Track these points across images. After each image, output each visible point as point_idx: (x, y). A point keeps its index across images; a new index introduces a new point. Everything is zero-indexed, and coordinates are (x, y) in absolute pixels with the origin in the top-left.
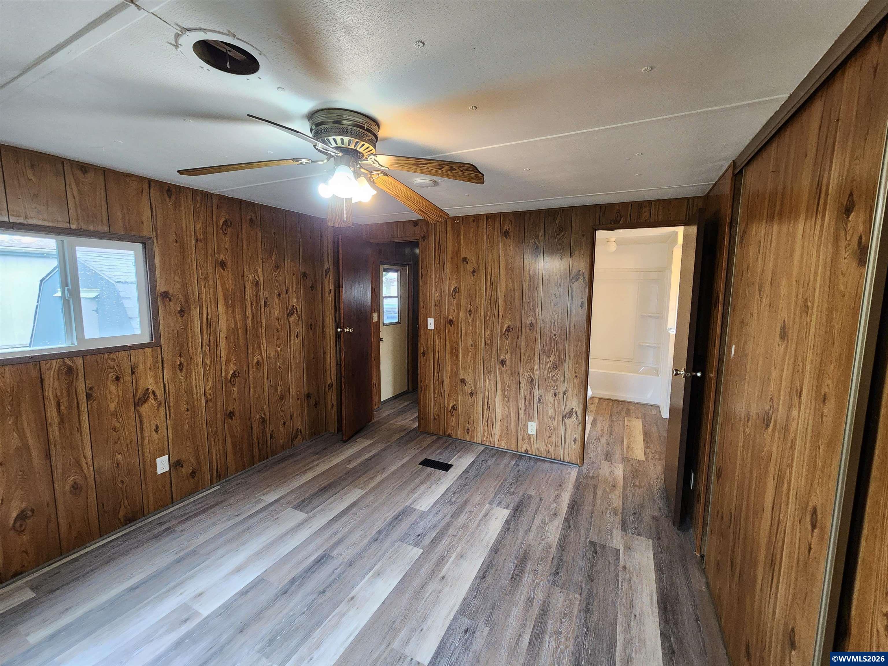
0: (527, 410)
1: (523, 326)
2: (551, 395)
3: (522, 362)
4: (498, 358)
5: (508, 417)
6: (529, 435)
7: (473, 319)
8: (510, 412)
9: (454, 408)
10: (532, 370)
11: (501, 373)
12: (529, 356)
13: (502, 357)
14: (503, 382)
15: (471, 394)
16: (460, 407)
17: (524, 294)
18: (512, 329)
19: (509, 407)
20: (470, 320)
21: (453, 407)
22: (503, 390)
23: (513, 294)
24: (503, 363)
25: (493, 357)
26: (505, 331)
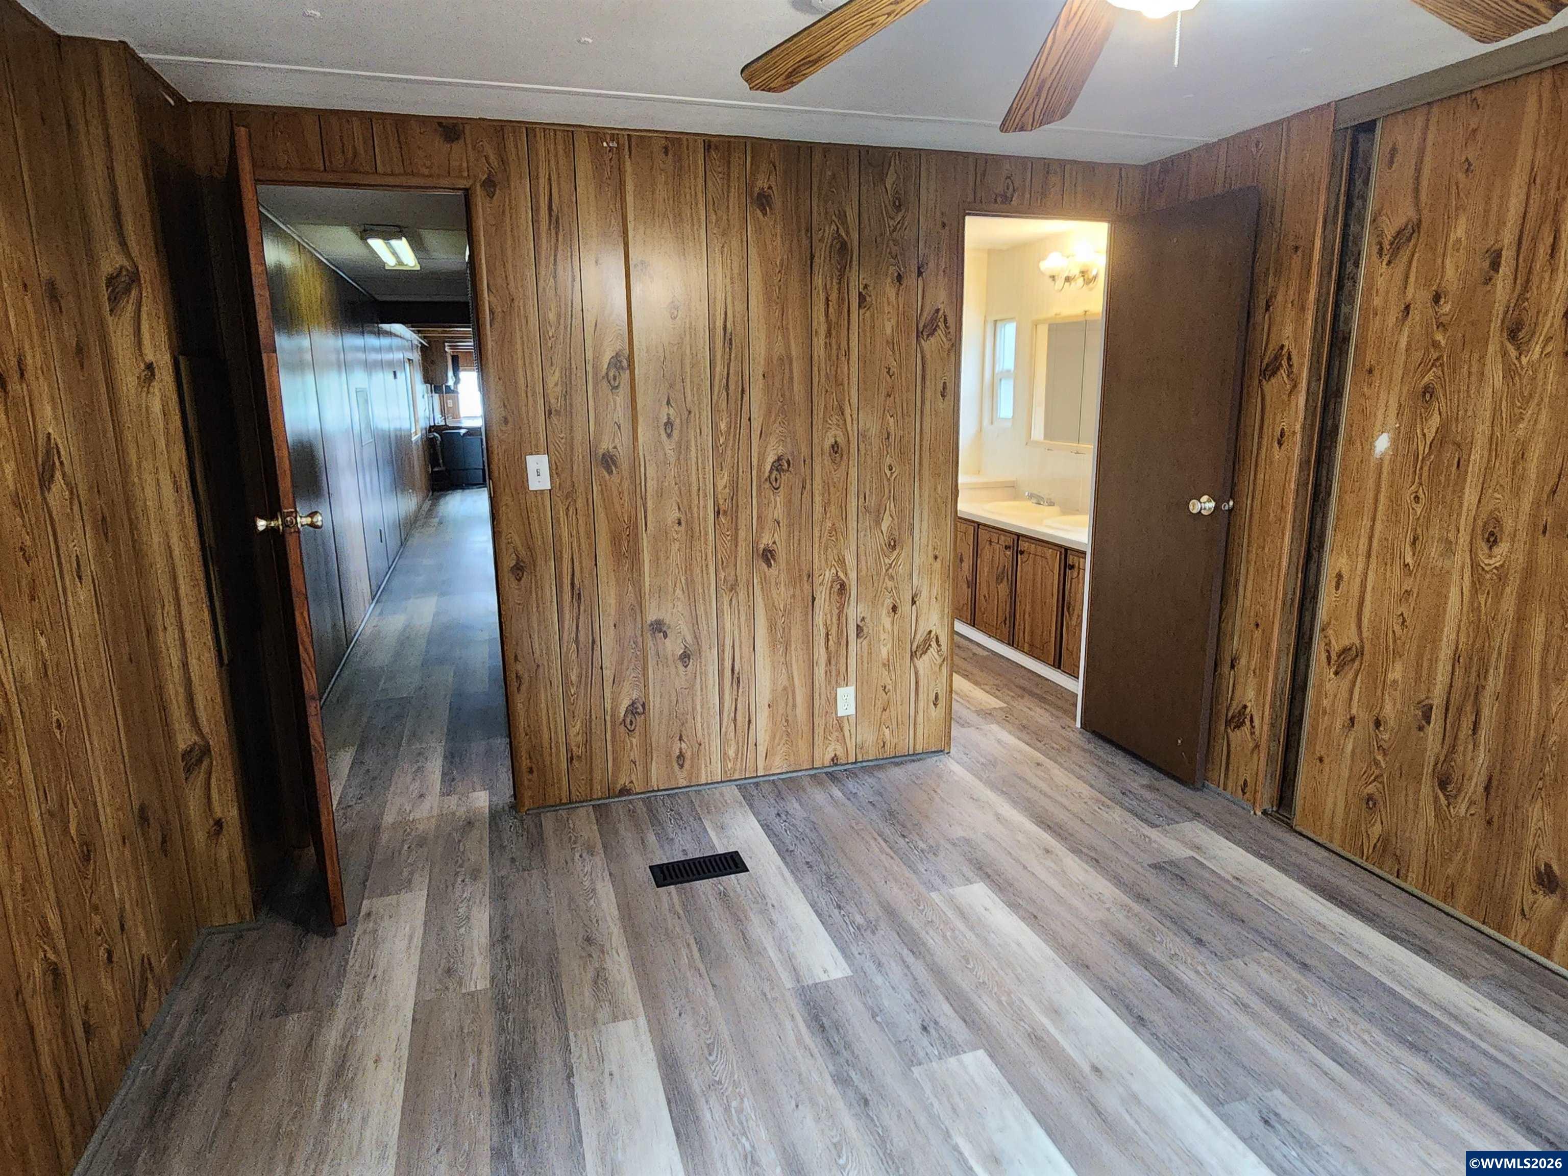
0: (833, 662)
1: (817, 450)
2: (884, 612)
3: (816, 546)
4: (755, 543)
5: (789, 691)
6: (840, 720)
7: (679, 444)
8: (791, 678)
9: (637, 710)
10: (842, 561)
11: (764, 580)
12: (834, 528)
13: (766, 540)
14: (771, 607)
15: (685, 657)
16: (655, 703)
17: (815, 369)
18: (788, 462)
19: (787, 665)
20: (669, 446)
21: (632, 710)
22: (772, 626)
23: (787, 371)
24: (768, 556)
25: (742, 544)
26: (771, 472)
